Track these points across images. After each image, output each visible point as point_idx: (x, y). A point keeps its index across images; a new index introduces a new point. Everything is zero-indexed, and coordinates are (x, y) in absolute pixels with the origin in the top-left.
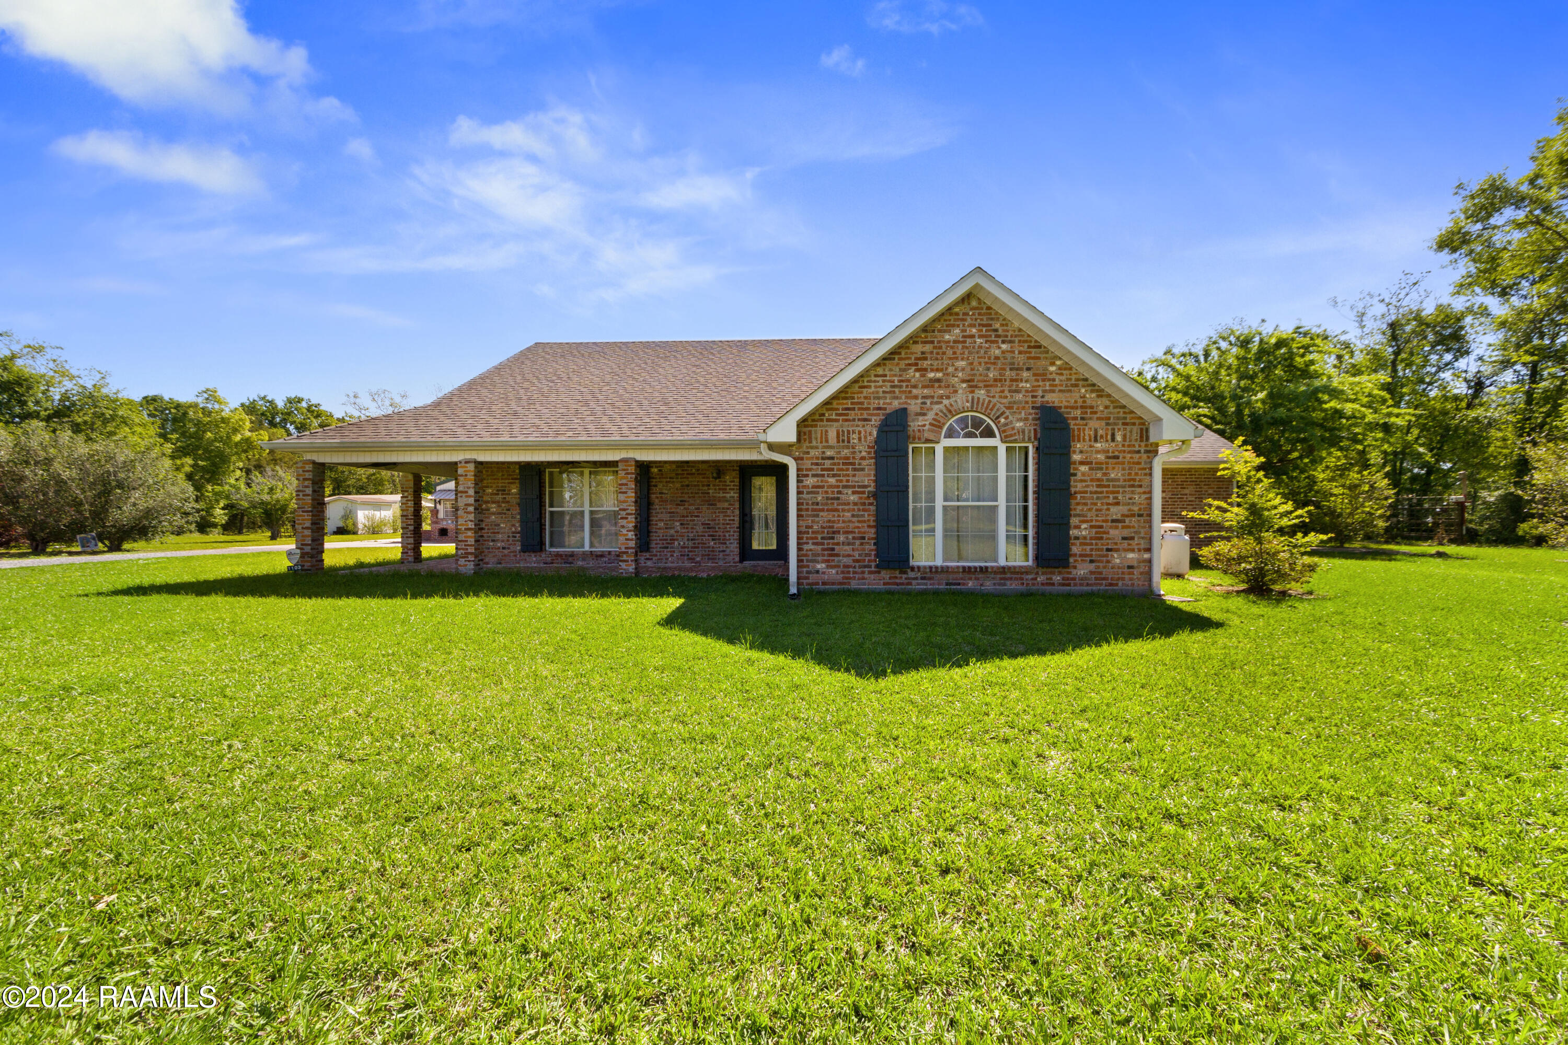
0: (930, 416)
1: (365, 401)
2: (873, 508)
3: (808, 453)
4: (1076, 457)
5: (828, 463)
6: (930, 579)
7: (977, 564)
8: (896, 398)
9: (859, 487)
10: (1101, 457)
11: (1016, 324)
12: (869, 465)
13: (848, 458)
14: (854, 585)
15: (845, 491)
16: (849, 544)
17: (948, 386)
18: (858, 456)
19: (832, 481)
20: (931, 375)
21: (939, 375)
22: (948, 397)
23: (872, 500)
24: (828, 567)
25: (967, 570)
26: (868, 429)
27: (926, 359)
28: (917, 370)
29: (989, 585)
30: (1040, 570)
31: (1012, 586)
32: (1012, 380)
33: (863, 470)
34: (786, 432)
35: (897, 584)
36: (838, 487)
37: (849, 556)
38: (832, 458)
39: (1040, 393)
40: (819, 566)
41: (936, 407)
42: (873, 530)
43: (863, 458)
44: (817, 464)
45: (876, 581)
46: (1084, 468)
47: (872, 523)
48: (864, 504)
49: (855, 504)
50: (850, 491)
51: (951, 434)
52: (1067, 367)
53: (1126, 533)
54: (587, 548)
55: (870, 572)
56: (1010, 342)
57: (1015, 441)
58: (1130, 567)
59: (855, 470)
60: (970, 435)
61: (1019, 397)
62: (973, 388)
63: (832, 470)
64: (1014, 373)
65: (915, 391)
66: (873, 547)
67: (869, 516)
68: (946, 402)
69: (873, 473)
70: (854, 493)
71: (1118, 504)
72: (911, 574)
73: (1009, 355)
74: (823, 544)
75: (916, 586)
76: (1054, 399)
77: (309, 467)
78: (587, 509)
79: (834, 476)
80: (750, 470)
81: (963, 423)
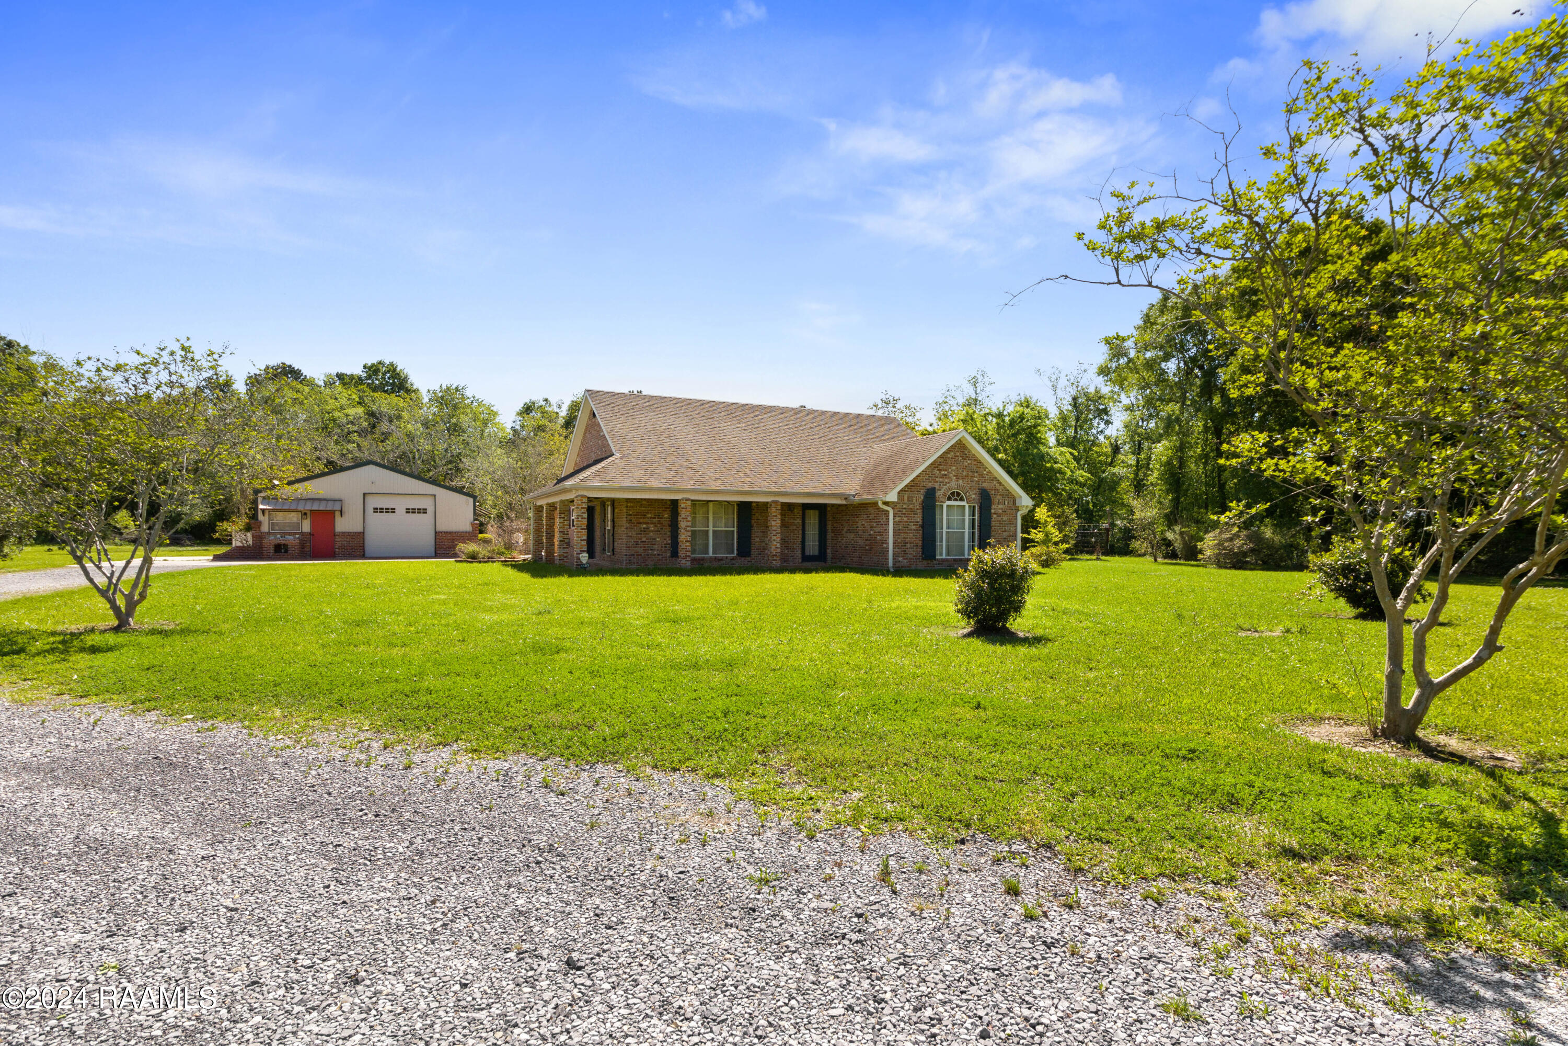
0: (942, 491)
2: (921, 532)
3: (896, 506)
4: (993, 511)
5: (904, 511)
6: (942, 564)
7: (958, 558)
8: (930, 482)
9: (916, 522)
10: (1000, 511)
12: (919, 512)
13: (912, 509)
14: (913, 567)
15: (911, 524)
16: (911, 548)
17: (949, 478)
18: (915, 508)
19: (906, 519)
20: (943, 473)
21: (946, 473)
22: (949, 483)
23: (920, 528)
24: (904, 558)
25: (955, 560)
26: (919, 495)
27: (941, 465)
28: (938, 470)
32: (971, 477)
33: (917, 514)
34: (892, 497)
35: (929, 567)
36: (908, 522)
37: (912, 554)
38: (905, 509)
39: (980, 483)
40: (900, 558)
41: (945, 487)
43: (917, 509)
44: (899, 511)
45: (922, 565)
46: (995, 516)
47: (920, 539)
48: (917, 530)
49: (914, 530)
51: (949, 499)
52: (989, 472)
54: (711, 554)
55: (919, 560)
56: (971, 460)
57: (972, 503)
59: (914, 514)
60: (956, 500)
61: (973, 484)
62: (958, 479)
63: (905, 514)
64: (971, 473)
65: (937, 480)
66: (920, 552)
67: (919, 536)
68: (948, 485)
69: (921, 516)
70: (914, 525)
71: (1006, 531)
72: (935, 562)
73: (970, 466)
74: (901, 548)
75: (937, 567)
76: (985, 485)
77: (585, 500)
78: (711, 529)
79: (906, 517)
80: (806, 507)
81: (953, 494)
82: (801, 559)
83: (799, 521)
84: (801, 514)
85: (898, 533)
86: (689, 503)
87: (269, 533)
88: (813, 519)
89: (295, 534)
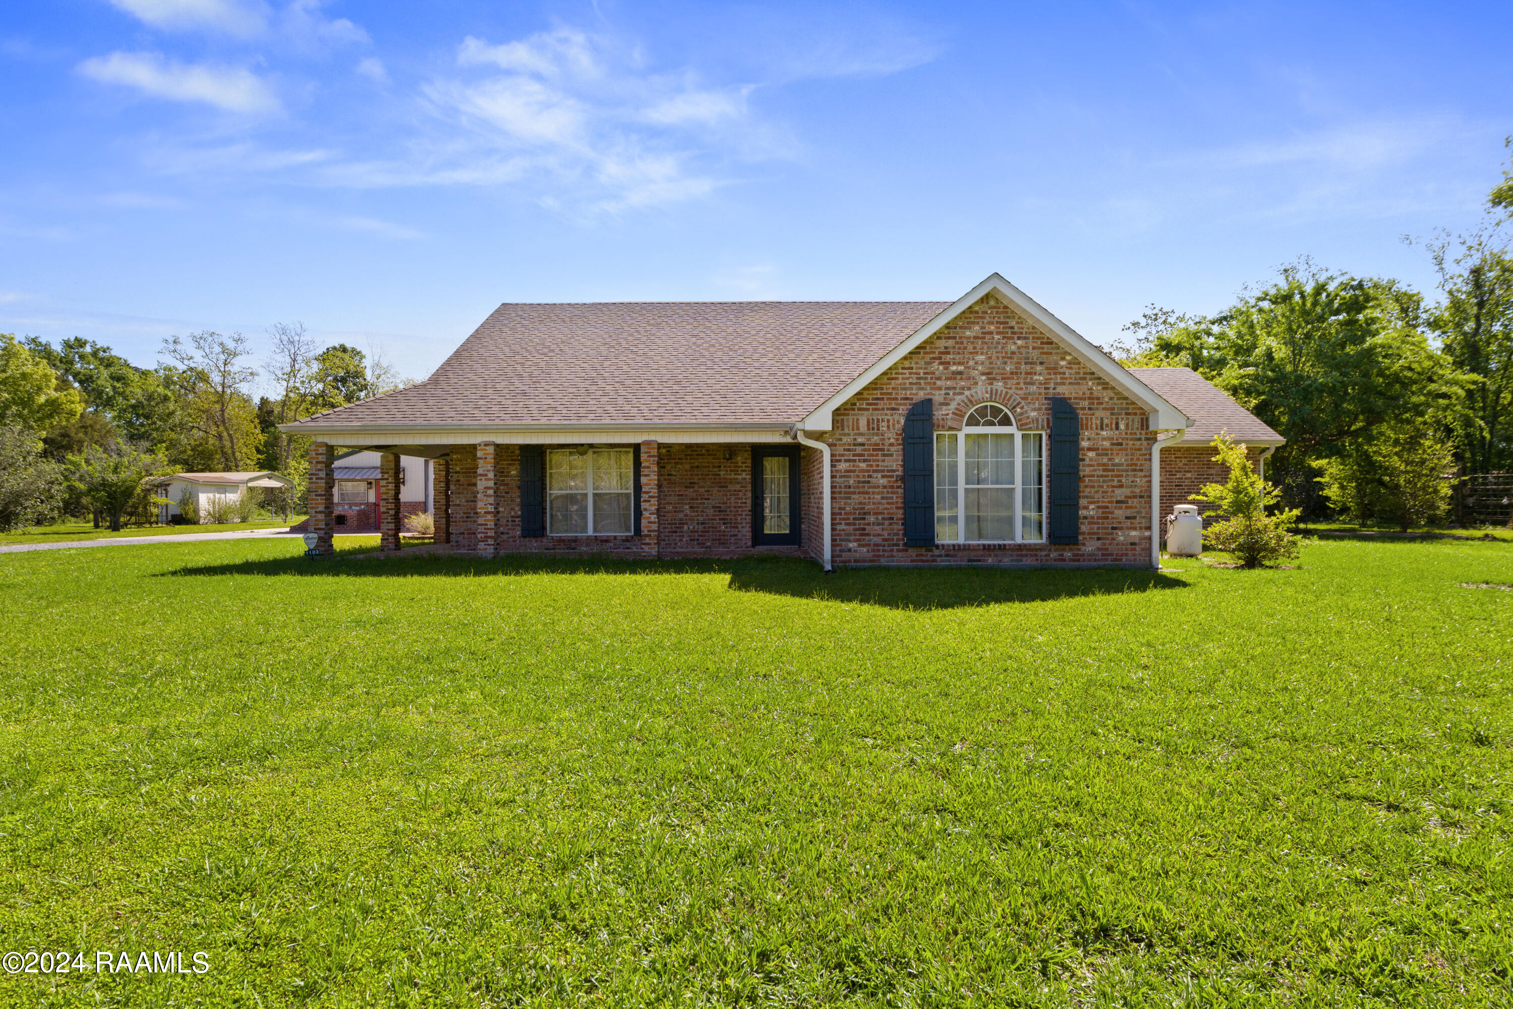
0: (953, 405)
1: (188, 348)
2: (901, 491)
3: (841, 440)
4: (1085, 444)
5: (859, 449)
6: (953, 556)
7: (996, 542)
8: (922, 389)
9: (888, 471)
10: (1107, 444)
11: (1030, 322)
12: (897, 451)
13: (878, 445)
14: (883, 562)
15: (875, 475)
16: (878, 524)
17: (969, 379)
18: (887, 442)
19: (863, 465)
20: (954, 368)
21: (961, 368)
22: (969, 389)
23: (899, 483)
24: (860, 546)
25: (987, 548)
26: (896, 417)
27: (949, 353)
28: (941, 363)
29: (1007, 561)
30: (1053, 547)
31: (1028, 561)
32: (1027, 373)
33: (891, 455)
34: (822, 421)
35: (923, 561)
36: (868, 471)
37: (879, 535)
38: (863, 445)
39: (1052, 385)
40: (851, 545)
41: (958, 398)
42: (901, 511)
43: (891, 445)
44: (849, 450)
45: (904, 558)
46: (1091, 454)
47: (900, 505)
48: (892, 487)
49: (885, 487)
50: (879, 475)
51: (972, 422)
52: (1075, 362)
53: (1129, 513)
54: (590, 532)
55: (898, 551)
56: (1025, 338)
57: (1030, 429)
58: (1132, 544)
59: (884, 455)
60: (991, 424)
61: (1033, 388)
62: (991, 380)
63: (863, 455)
64: (1028, 366)
65: (939, 383)
66: (902, 527)
67: (897, 498)
68: (967, 393)
69: (901, 458)
70: (883, 477)
71: (1121, 486)
72: (936, 552)
73: (1023, 351)
74: (854, 524)
75: (942, 562)
76: (1064, 391)
78: (590, 492)
79: (865, 461)
80: (759, 452)
81: (982, 412)
82: (750, 543)
83: (746, 476)
84: (750, 461)
85: (846, 493)
86: (491, 450)
87: (338, 505)
88: (783, 470)
89: (361, 504)
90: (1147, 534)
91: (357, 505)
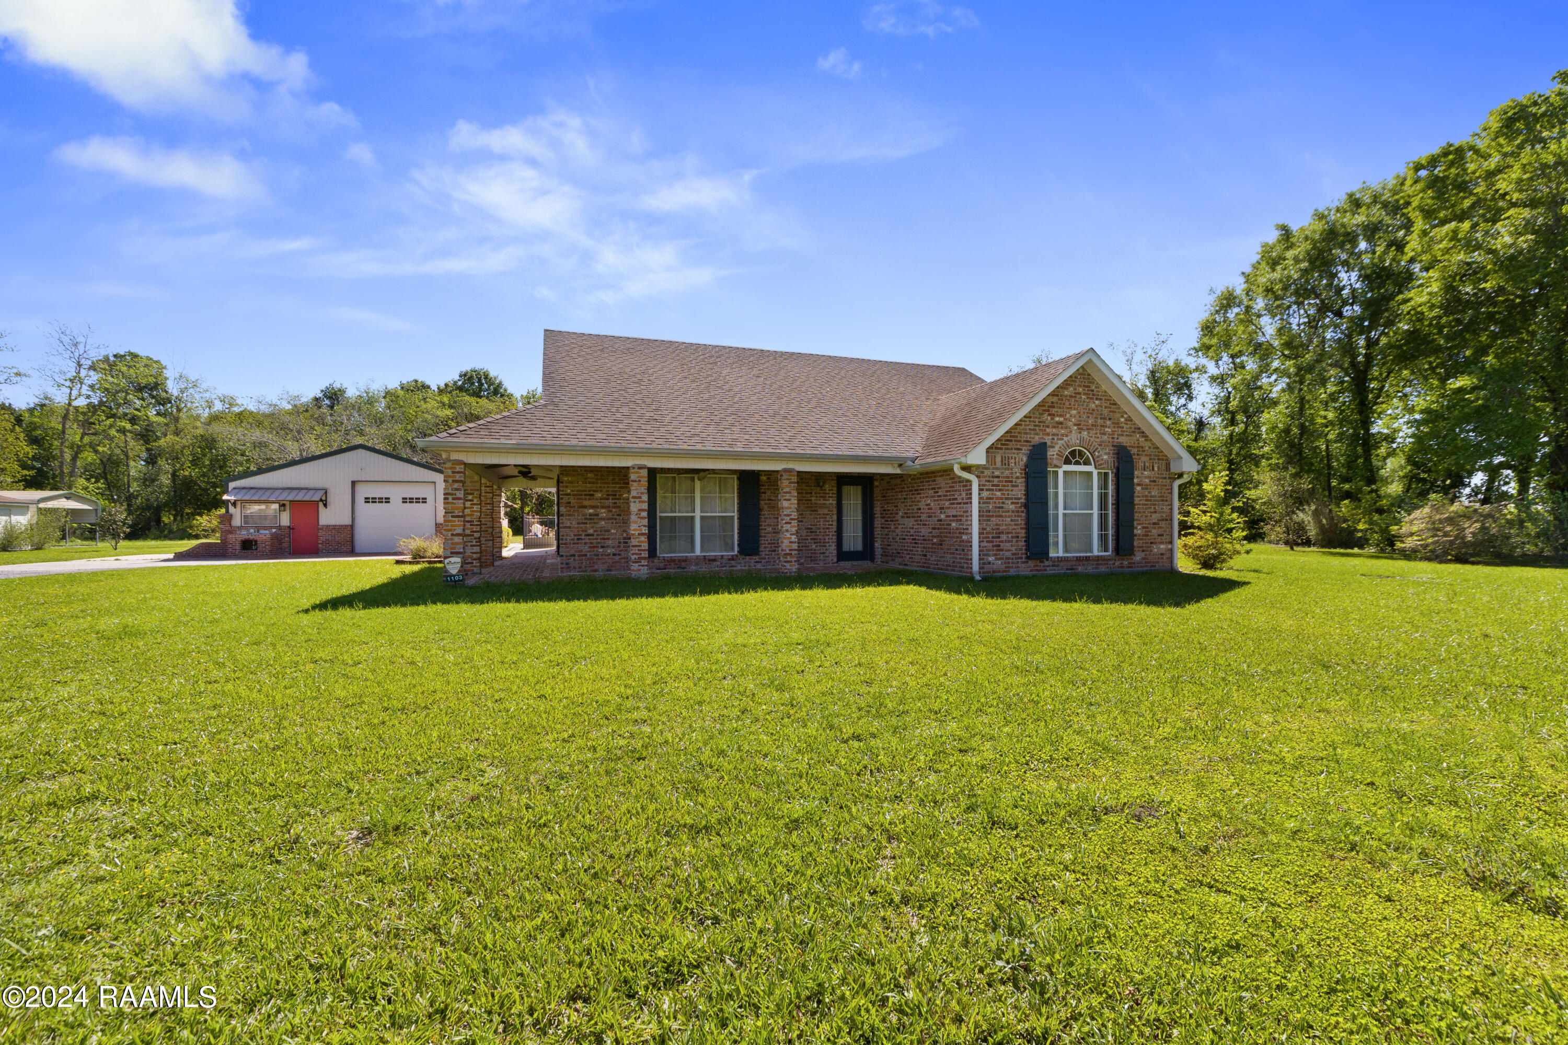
0: (1057, 448)
2: (1023, 515)
3: (983, 472)
4: (1136, 481)
5: (996, 480)
6: (1058, 566)
7: (1082, 555)
8: (1037, 434)
9: (1016, 499)
10: (1147, 481)
11: (1104, 388)
12: (1021, 482)
13: (1008, 477)
14: (1012, 572)
15: (1007, 502)
16: (1009, 542)
17: (1066, 428)
18: (1014, 476)
19: (998, 494)
20: (1057, 419)
21: (1062, 419)
22: (1067, 436)
23: (1023, 509)
24: (997, 559)
25: (1078, 559)
26: (1020, 455)
27: (1054, 407)
28: (1049, 415)
29: (1090, 569)
30: (1117, 558)
31: (1103, 569)
32: (1102, 426)
33: (1017, 486)
34: (978, 457)
35: (1037, 570)
36: (1002, 499)
37: (1009, 550)
38: (998, 477)
39: (1116, 436)
40: (990, 559)
41: (1060, 442)
42: (1024, 531)
43: (1017, 478)
44: (989, 481)
45: (1025, 568)
46: (1139, 488)
47: (1023, 526)
48: (1018, 512)
49: (1013, 512)
50: (1009, 502)
51: (1067, 462)
52: (1129, 419)
53: (1160, 532)
54: (698, 552)
55: (1022, 563)
56: (1101, 399)
57: (1103, 468)
58: (1162, 554)
59: (1013, 486)
60: (1077, 463)
61: (1105, 438)
62: (1080, 430)
63: (998, 486)
64: (1102, 421)
65: (1048, 430)
66: (1024, 544)
67: (1021, 521)
68: (1065, 439)
69: (1023, 488)
70: (1012, 503)
71: (1155, 512)
72: (1047, 563)
73: (1099, 409)
74: (992, 542)
76: (1124, 440)
77: (459, 468)
78: (698, 514)
79: (1000, 490)
80: (843, 480)
81: (1073, 453)
82: (835, 560)
83: (832, 502)
84: (835, 489)
85: (987, 516)
86: (645, 473)
87: (240, 528)
88: (853, 500)
89: (271, 528)
90: (1170, 547)
91: (265, 528)
